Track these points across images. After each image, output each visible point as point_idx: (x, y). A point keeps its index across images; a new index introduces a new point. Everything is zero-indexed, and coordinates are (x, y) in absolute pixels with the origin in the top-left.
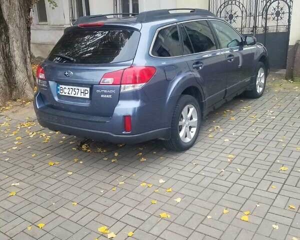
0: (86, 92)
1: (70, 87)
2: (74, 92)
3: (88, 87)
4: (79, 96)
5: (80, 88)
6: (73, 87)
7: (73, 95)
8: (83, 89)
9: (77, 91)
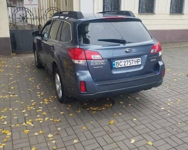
0: (139, 61)
1: (126, 60)
2: (129, 63)
3: (139, 57)
4: (134, 64)
5: (134, 59)
6: (129, 60)
7: (128, 65)
8: (136, 59)
9: (131, 62)
